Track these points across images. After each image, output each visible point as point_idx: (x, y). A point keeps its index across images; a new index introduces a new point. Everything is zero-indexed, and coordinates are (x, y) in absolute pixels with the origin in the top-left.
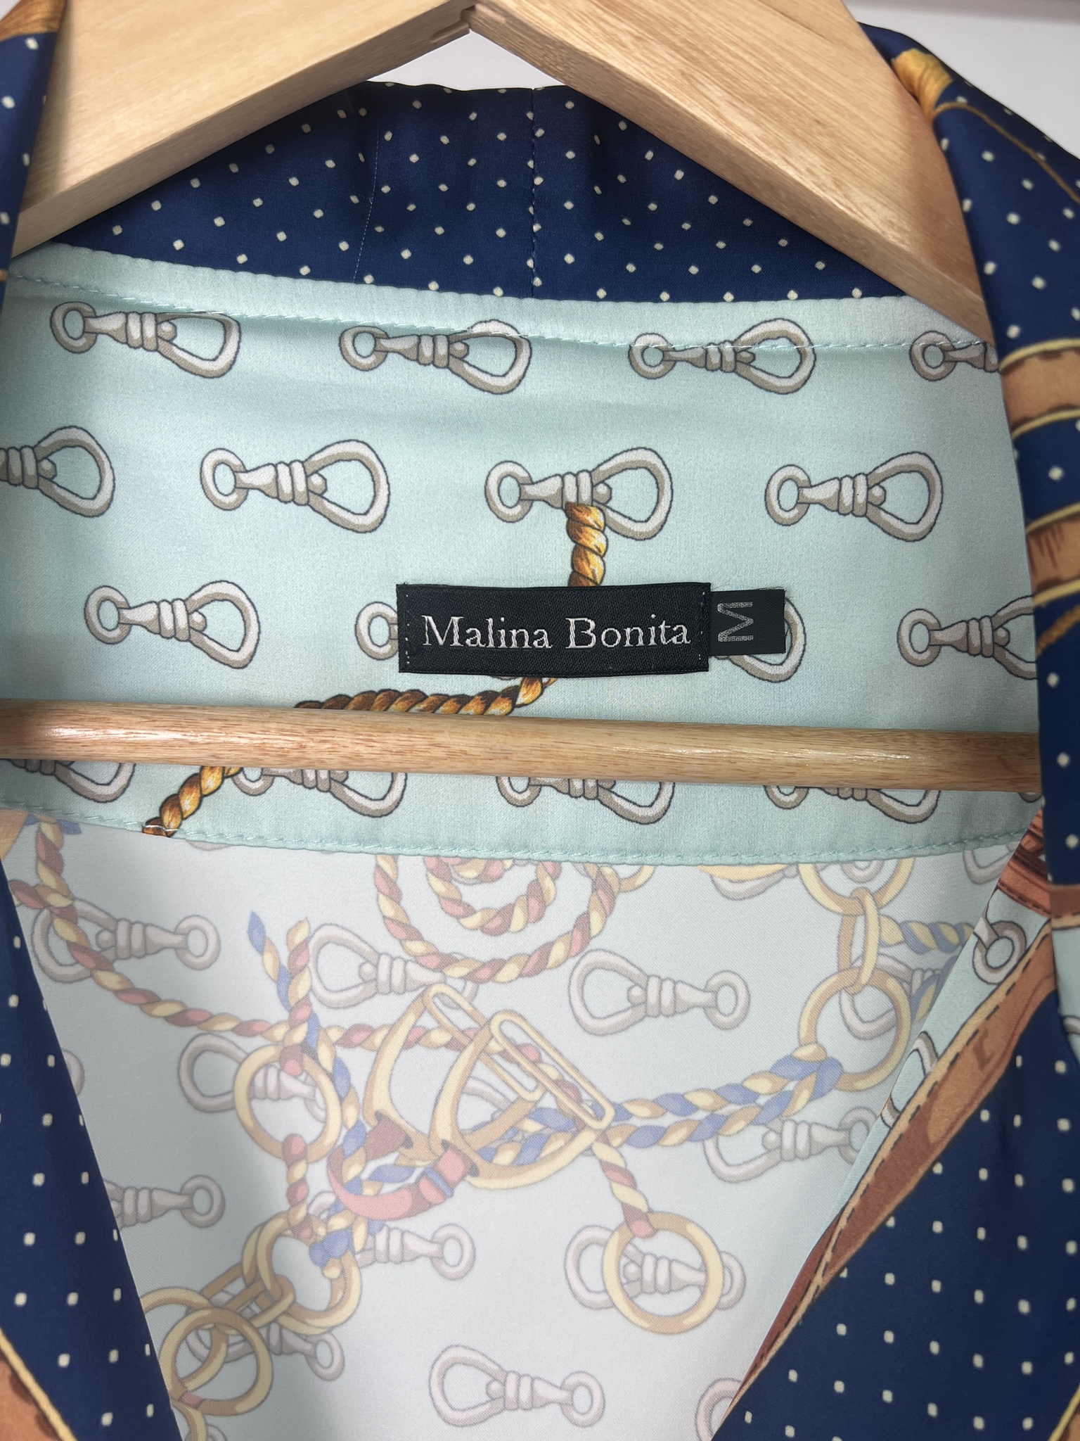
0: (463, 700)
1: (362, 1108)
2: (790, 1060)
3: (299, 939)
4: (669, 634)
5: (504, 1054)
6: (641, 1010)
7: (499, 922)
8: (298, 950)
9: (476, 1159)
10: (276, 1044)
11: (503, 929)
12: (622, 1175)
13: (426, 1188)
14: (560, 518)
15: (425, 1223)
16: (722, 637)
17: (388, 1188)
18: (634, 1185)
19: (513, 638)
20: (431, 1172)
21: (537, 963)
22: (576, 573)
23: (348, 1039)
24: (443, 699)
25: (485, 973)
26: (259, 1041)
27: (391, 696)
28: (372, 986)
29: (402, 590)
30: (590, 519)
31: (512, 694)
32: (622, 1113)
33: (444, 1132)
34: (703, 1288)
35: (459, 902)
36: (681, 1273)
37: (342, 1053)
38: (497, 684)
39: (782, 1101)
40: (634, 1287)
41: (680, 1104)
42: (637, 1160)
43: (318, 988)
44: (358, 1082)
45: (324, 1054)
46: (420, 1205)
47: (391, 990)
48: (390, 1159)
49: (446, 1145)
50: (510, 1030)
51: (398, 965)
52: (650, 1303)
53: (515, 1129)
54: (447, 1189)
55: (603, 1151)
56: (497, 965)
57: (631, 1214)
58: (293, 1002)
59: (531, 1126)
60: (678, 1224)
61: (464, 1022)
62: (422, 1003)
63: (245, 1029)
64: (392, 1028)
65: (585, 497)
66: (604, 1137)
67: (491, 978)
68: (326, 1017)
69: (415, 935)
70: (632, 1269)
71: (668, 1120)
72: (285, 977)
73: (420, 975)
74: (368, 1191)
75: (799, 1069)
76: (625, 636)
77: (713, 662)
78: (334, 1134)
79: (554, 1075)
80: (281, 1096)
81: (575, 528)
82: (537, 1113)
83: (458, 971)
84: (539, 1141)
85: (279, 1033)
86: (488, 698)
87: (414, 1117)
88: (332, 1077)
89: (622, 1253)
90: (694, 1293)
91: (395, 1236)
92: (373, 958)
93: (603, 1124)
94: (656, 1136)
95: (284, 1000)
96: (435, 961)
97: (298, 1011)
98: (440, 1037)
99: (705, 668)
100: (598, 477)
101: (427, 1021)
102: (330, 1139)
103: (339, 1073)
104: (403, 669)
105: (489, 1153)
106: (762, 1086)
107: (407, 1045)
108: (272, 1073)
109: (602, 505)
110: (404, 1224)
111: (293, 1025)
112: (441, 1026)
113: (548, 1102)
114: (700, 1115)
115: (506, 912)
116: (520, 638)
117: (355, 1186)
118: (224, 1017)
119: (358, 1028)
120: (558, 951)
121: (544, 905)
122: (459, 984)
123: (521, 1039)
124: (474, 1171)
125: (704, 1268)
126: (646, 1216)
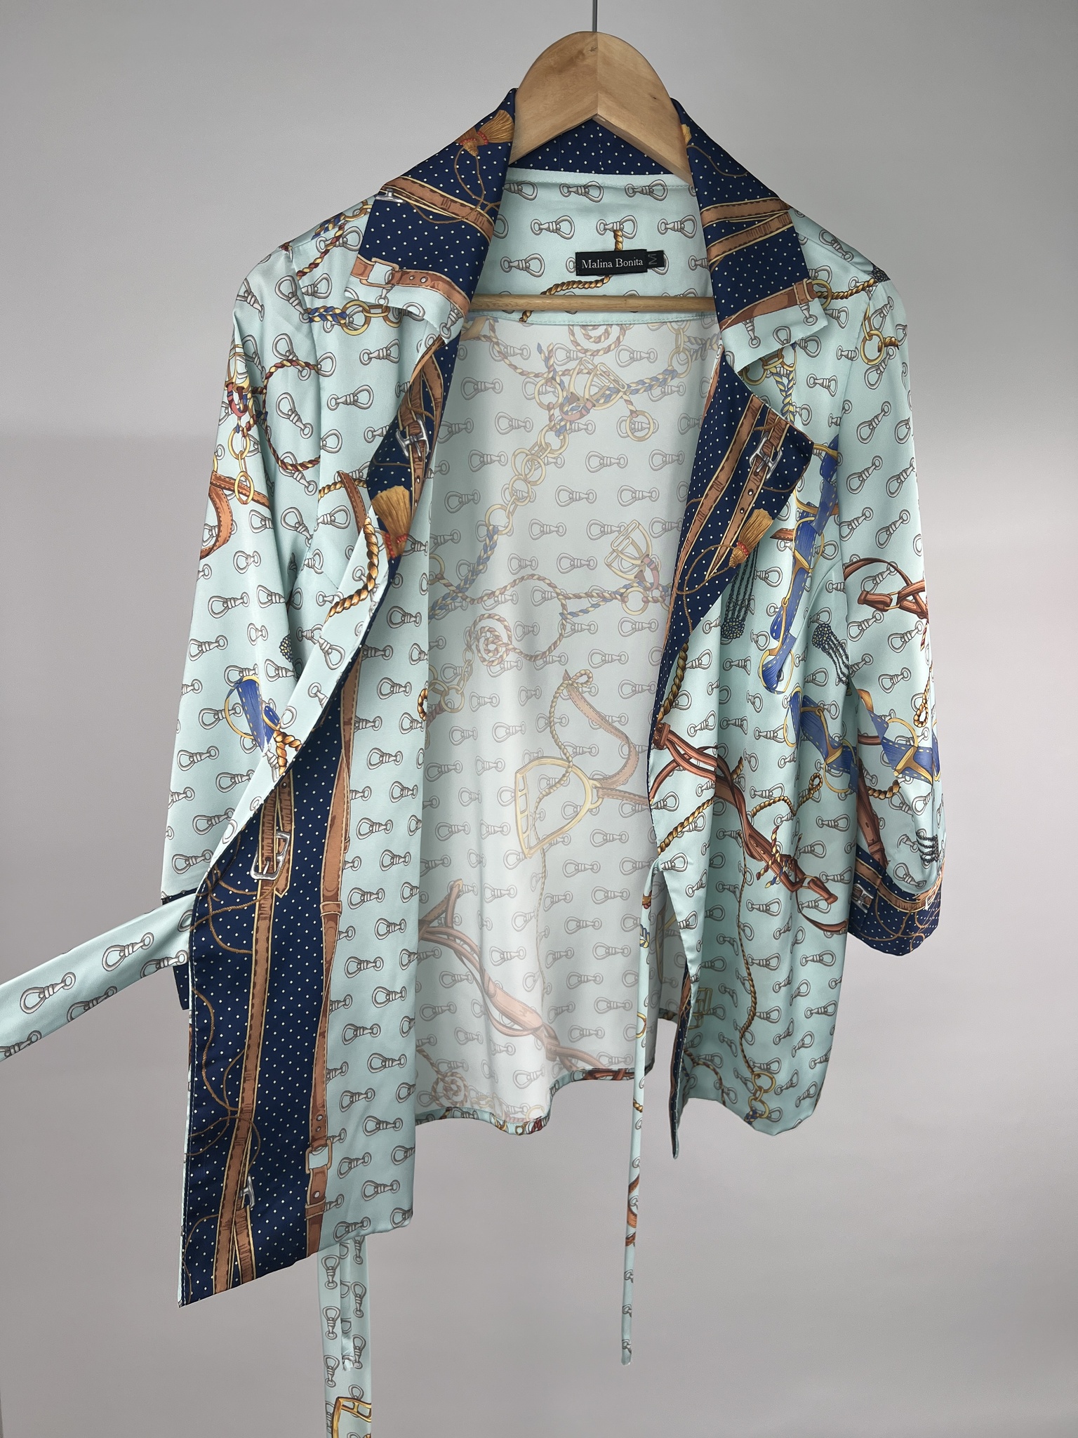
0: (591, 283)
1: (567, 392)
2: (666, 370)
3: (550, 349)
4: (639, 262)
5: (601, 374)
6: (633, 359)
7: (598, 340)
8: (550, 352)
9: (595, 403)
10: (545, 378)
11: (599, 341)
12: (629, 402)
13: (583, 411)
14: (613, 234)
15: (583, 421)
16: (650, 263)
17: (574, 412)
18: (632, 405)
19: (604, 265)
20: (585, 407)
21: (608, 350)
22: (616, 247)
23: (563, 374)
24: (586, 283)
25: (595, 353)
26: (540, 378)
27: (574, 282)
28: (569, 359)
29: (577, 254)
30: (619, 234)
31: (602, 280)
32: (629, 386)
33: (587, 397)
34: (649, 428)
35: (588, 335)
36: (644, 425)
37: (562, 378)
38: (599, 278)
39: (665, 380)
40: (633, 430)
41: (642, 382)
42: (633, 398)
43: (556, 361)
44: (566, 385)
45: (558, 379)
46: (582, 416)
47: (574, 359)
48: (574, 405)
49: (587, 399)
50: (602, 368)
51: (575, 353)
52: (638, 434)
53: (604, 394)
54: (588, 411)
55: (625, 397)
56: (598, 351)
57: (632, 412)
58: (549, 366)
59: (608, 392)
60: (643, 413)
61: (591, 367)
62: (581, 363)
63: (537, 376)
64: (574, 369)
65: (618, 228)
66: (625, 393)
67: (597, 355)
68: (558, 369)
69: (579, 345)
70: (633, 426)
71: (640, 386)
72: (547, 360)
73: (580, 355)
74: (570, 414)
75: (668, 373)
76: (629, 263)
77: (648, 270)
78: (561, 400)
79: (613, 378)
80: (546, 393)
81: (616, 236)
82: (609, 389)
83: (589, 353)
84: (610, 396)
85: (545, 376)
86: (597, 282)
87: (580, 393)
88: (559, 384)
89: (630, 422)
90: (647, 430)
91: (577, 424)
92: (569, 351)
93: (625, 390)
94: (637, 391)
95: (547, 367)
96: (583, 351)
97: (550, 368)
98: (585, 371)
99: (646, 271)
100: (621, 223)
101: (582, 367)
102: (560, 401)
103: (561, 384)
104: (577, 275)
105: (598, 401)
106: (660, 377)
107: (578, 374)
108: (544, 386)
109: (621, 230)
110: (578, 421)
111: (549, 372)
112: (585, 368)
113: (612, 386)
114: (647, 385)
115: (600, 337)
116: (605, 264)
117: (567, 413)
118: (532, 373)
119: (566, 370)
120: (613, 347)
121: (609, 335)
122: (589, 357)
123: (605, 370)
124: (594, 406)
125: (649, 424)
126: (635, 412)
